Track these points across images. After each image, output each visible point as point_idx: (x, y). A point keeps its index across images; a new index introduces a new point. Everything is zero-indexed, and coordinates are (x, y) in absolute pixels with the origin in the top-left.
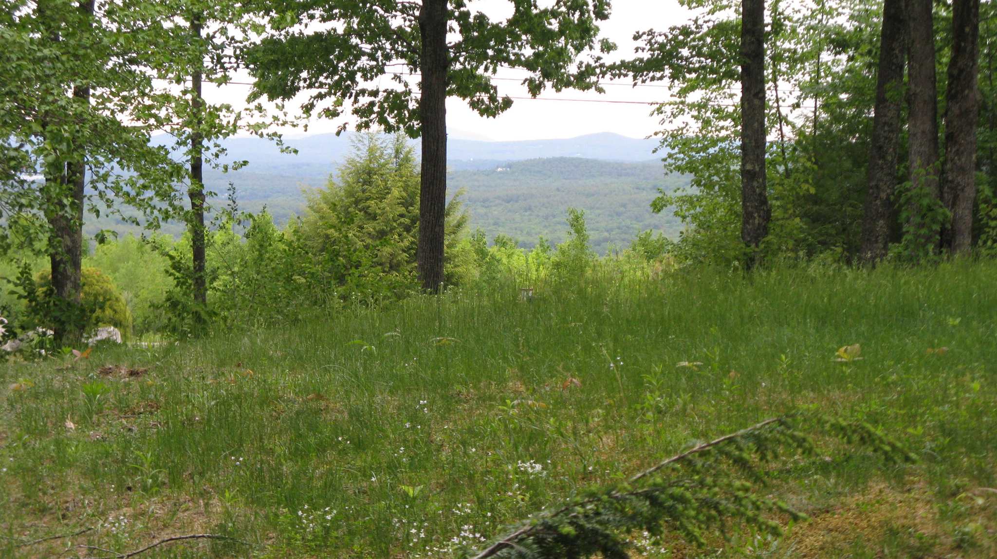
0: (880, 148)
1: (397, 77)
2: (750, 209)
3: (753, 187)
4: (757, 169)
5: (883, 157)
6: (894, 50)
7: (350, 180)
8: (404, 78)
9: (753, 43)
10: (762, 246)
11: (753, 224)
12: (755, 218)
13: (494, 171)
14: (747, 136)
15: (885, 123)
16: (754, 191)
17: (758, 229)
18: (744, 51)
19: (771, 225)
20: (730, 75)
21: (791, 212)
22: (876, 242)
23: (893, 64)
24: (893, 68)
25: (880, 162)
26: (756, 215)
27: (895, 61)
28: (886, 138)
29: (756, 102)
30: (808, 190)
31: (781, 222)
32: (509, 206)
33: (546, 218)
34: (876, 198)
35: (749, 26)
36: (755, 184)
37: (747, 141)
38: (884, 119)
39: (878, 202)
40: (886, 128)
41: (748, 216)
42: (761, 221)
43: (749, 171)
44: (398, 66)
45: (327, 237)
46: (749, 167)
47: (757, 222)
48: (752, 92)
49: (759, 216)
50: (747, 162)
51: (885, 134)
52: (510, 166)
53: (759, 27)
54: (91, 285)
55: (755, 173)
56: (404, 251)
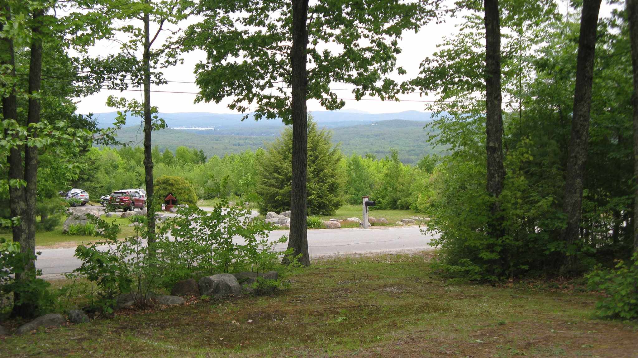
0: (578, 131)
1: (280, 89)
2: (492, 172)
3: (494, 157)
4: (497, 145)
5: (579, 138)
6: (586, 67)
7: (287, 139)
8: (284, 90)
9: (493, 64)
10: (500, 197)
11: (495, 181)
12: (496, 177)
13: (371, 125)
14: (490, 124)
15: (581, 115)
16: (495, 160)
17: (498, 184)
18: (488, 69)
19: (506, 182)
20: (479, 85)
21: (518, 172)
22: (575, 193)
23: (586, 77)
24: (586, 79)
25: (578, 141)
26: (496, 175)
27: (587, 74)
28: (582, 125)
29: (496, 102)
30: (528, 158)
31: (511, 180)
32: (376, 138)
33: (390, 142)
34: (575, 165)
35: (491, 53)
36: (496, 155)
37: (490, 127)
38: (580, 113)
39: (577, 167)
40: (582, 119)
41: (491, 176)
42: (500, 179)
43: (491, 147)
44: (280, 82)
45: (276, 166)
46: (491, 144)
47: (497, 180)
48: (493, 96)
49: (498, 176)
50: (490, 141)
51: (581, 123)
52: (377, 123)
53: (498, 54)
54: (178, 185)
55: (495, 148)
56: (311, 173)
